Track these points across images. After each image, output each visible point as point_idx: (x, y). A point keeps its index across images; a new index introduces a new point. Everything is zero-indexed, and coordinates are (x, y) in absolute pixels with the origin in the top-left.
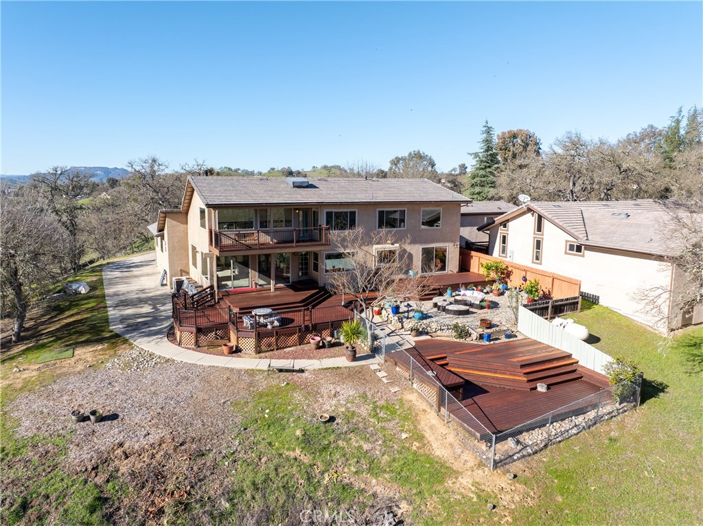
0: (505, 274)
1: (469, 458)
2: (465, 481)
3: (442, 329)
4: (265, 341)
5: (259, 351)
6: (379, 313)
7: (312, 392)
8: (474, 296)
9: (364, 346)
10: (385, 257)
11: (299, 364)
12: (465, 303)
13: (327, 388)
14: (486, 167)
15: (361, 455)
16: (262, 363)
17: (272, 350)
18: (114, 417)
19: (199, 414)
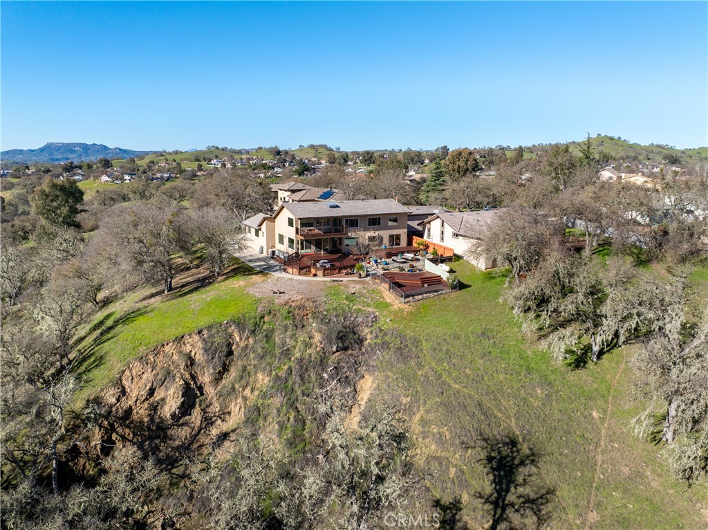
0: (427, 247)
1: (397, 302)
2: (396, 307)
3: (394, 268)
4: (326, 272)
5: (324, 275)
6: (369, 263)
7: (347, 286)
8: (410, 256)
9: (363, 274)
10: (372, 239)
11: (340, 279)
12: (405, 259)
13: (352, 285)
14: (435, 180)
15: (364, 302)
16: (328, 279)
17: (330, 275)
18: (284, 293)
19: (311, 292)
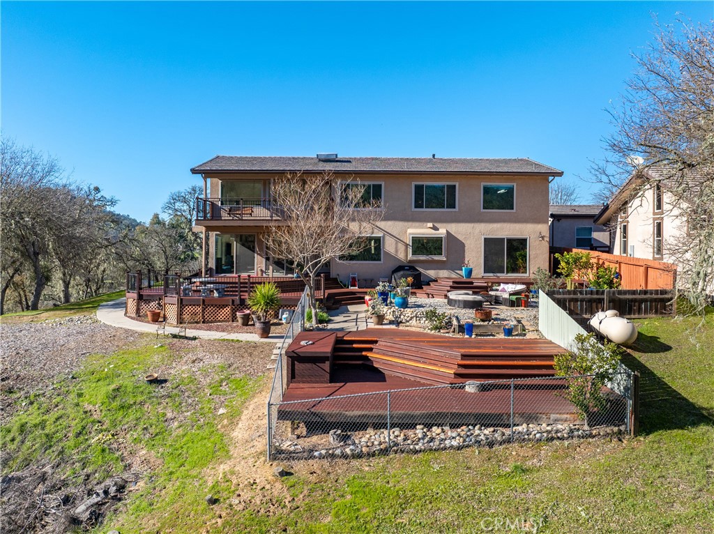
3: (419, 318)
4: (189, 309)
17: (197, 323)
